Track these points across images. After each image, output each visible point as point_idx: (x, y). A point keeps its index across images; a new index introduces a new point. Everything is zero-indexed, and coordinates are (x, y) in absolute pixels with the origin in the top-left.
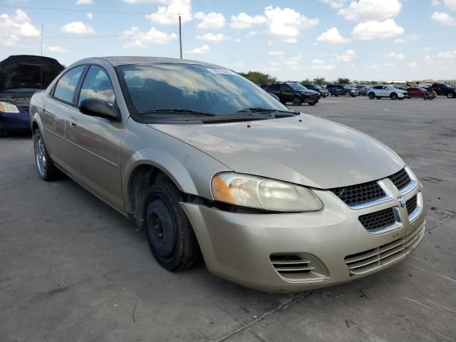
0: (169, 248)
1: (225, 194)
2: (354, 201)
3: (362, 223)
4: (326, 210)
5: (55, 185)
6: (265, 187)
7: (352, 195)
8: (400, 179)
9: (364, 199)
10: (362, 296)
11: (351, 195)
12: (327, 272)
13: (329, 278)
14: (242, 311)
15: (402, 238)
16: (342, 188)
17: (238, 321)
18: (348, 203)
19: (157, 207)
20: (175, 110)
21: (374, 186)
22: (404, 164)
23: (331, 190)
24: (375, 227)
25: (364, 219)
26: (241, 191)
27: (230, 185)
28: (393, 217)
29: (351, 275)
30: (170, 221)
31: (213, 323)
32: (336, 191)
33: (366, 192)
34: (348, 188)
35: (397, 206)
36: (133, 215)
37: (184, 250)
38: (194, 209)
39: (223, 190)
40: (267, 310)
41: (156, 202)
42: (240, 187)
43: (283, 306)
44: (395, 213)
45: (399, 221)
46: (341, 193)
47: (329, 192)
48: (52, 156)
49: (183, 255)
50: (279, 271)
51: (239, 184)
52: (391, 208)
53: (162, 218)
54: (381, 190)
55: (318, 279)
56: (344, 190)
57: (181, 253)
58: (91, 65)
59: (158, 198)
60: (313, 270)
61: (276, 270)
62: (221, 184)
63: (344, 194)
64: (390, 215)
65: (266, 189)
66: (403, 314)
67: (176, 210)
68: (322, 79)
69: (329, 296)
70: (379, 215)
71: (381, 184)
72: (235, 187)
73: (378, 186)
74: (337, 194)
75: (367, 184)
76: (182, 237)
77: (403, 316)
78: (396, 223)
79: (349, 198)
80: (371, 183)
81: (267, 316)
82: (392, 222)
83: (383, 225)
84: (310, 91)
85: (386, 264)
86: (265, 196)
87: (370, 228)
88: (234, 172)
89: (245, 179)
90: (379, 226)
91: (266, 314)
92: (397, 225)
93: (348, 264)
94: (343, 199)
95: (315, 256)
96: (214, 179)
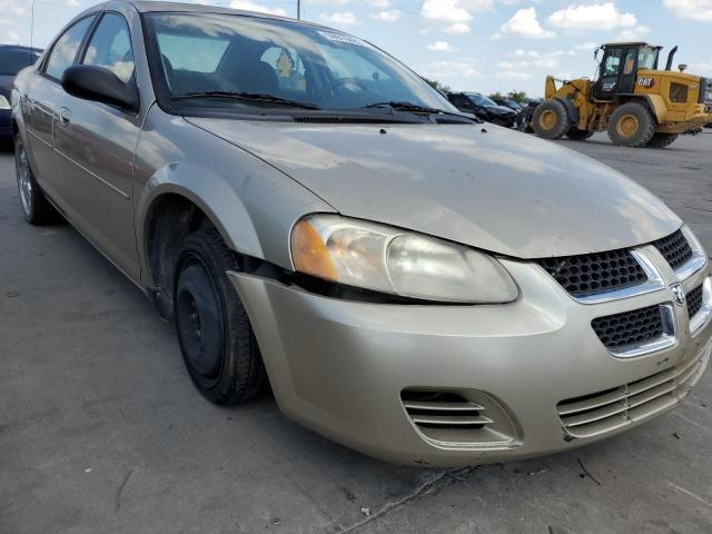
0: (210, 359)
1: (318, 260)
2: (584, 287)
3: (598, 333)
4: (525, 302)
5: (47, 232)
6: (402, 249)
7: (580, 274)
8: (674, 249)
9: (604, 284)
10: (582, 476)
11: (578, 275)
12: (519, 432)
13: (520, 444)
14: (342, 497)
15: (673, 368)
16: (561, 259)
17: (330, 518)
18: (571, 290)
19: (192, 280)
20: (244, 95)
21: (625, 258)
22: (680, 222)
23: (539, 261)
24: (621, 343)
25: (602, 325)
26: (354, 254)
27: (331, 242)
28: (659, 324)
29: (568, 439)
30: (213, 309)
31: (276, 520)
32: (548, 264)
33: (609, 270)
34: (574, 259)
35: (670, 303)
36: (155, 292)
37: (236, 366)
38: (255, 287)
39: (313, 251)
40: (392, 496)
41: (192, 269)
42: (351, 247)
43: (425, 489)
44: (662, 316)
45: (671, 332)
46: (558, 270)
47: (534, 265)
48: (40, 182)
49: (236, 375)
50: (416, 423)
51: (348, 240)
52: (657, 305)
53: (198, 301)
54: (639, 267)
55: (500, 443)
56: (563, 264)
57: (231, 372)
58: (104, 13)
59: (194, 262)
60: (489, 425)
61: (412, 421)
62: (312, 237)
63: (563, 271)
64: (655, 319)
65: (404, 253)
66: (665, 519)
67: (224, 286)
68: (522, 94)
69: (516, 472)
70: (632, 318)
71: (638, 255)
72: (341, 245)
73: (632, 260)
74: (550, 271)
75: (611, 253)
76: (233, 341)
77: (665, 524)
78: (664, 335)
79: (574, 279)
80: (620, 252)
81: (390, 508)
82: (656, 335)
83: (640, 339)
84: (502, 107)
85: (637, 418)
86: (401, 267)
87: (612, 345)
88: (338, 214)
89: (362, 231)
90: (631, 341)
91: (388, 505)
92: (667, 342)
93: (562, 417)
94: (561, 281)
95: (495, 398)
96: (297, 228)
